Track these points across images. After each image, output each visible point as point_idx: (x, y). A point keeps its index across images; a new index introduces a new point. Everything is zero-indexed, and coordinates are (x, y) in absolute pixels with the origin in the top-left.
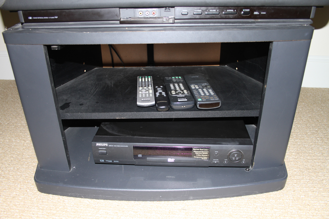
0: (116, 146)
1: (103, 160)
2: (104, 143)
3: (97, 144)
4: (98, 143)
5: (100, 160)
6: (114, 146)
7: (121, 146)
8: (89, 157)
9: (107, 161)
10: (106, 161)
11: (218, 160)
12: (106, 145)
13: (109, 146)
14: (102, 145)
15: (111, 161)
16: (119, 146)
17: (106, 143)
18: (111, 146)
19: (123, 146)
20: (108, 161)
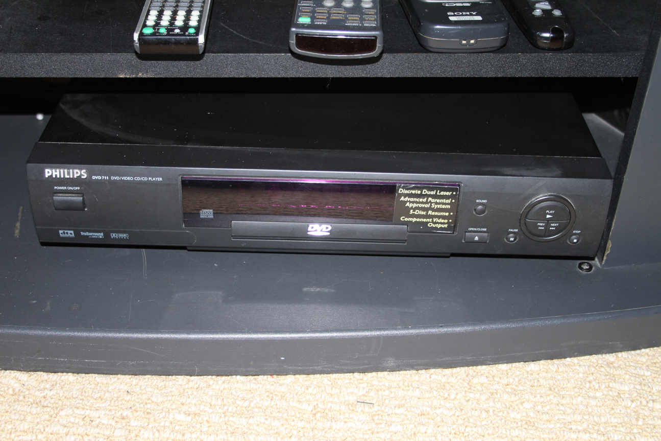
0: (117, 178)
1: (69, 232)
2: (73, 168)
3: (47, 170)
4: (51, 168)
5: (61, 232)
6: (113, 178)
7: (138, 179)
8: (18, 225)
9: (87, 234)
10: (82, 233)
11: (485, 230)
12: (81, 175)
13: (94, 177)
14: (67, 176)
15: (101, 235)
16: (129, 178)
17: (81, 169)
18: (99, 178)
19: (146, 179)
20: (87, 236)
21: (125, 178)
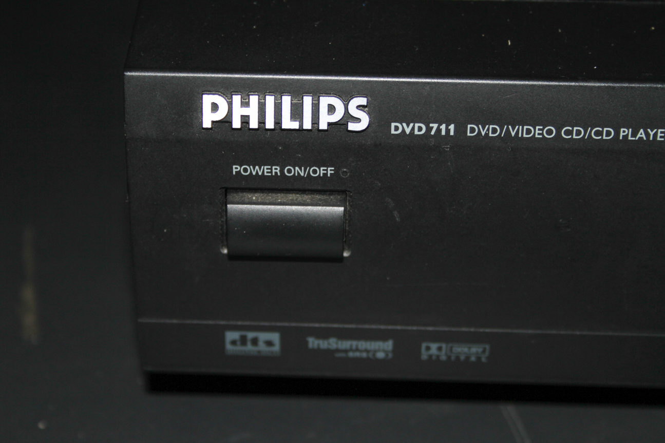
0: (491, 130)
1: (263, 336)
2: (318, 91)
3: (208, 100)
4: (227, 90)
5: (231, 336)
6: (473, 130)
7: (577, 133)
8: (28, 294)
9: (332, 343)
10: (313, 342)
12: (348, 117)
13: (397, 128)
14: (288, 123)
15: (382, 349)
16: (537, 132)
17: (346, 95)
18: (419, 129)
19: (607, 133)
20: (329, 352)
21: (522, 131)
